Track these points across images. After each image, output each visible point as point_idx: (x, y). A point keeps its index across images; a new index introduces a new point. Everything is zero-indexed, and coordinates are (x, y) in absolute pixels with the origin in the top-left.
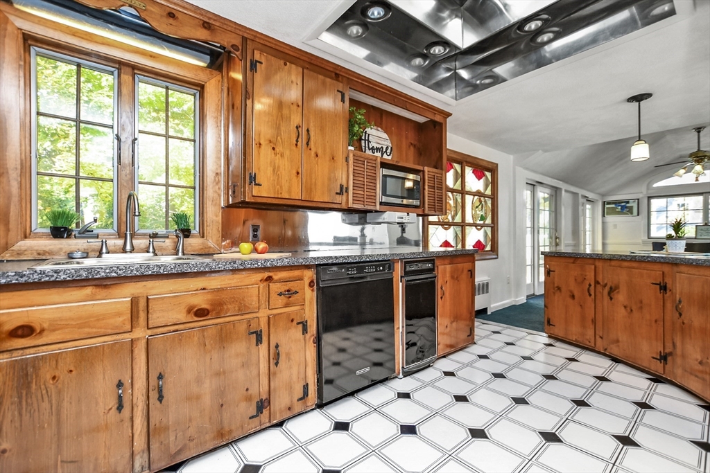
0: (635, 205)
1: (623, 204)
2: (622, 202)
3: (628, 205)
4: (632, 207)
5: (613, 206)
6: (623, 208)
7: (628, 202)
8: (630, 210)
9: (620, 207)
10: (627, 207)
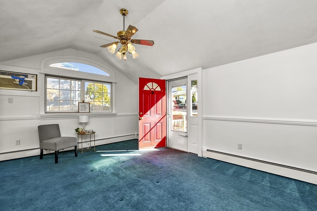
0: (34, 80)
1: (21, 77)
2: (20, 75)
3: (26, 79)
4: (31, 81)
5: (10, 77)
6: (22, 81)
7: (26, 76)
8: (29, 85)
9: (18, 80)
10: (25, 81)
